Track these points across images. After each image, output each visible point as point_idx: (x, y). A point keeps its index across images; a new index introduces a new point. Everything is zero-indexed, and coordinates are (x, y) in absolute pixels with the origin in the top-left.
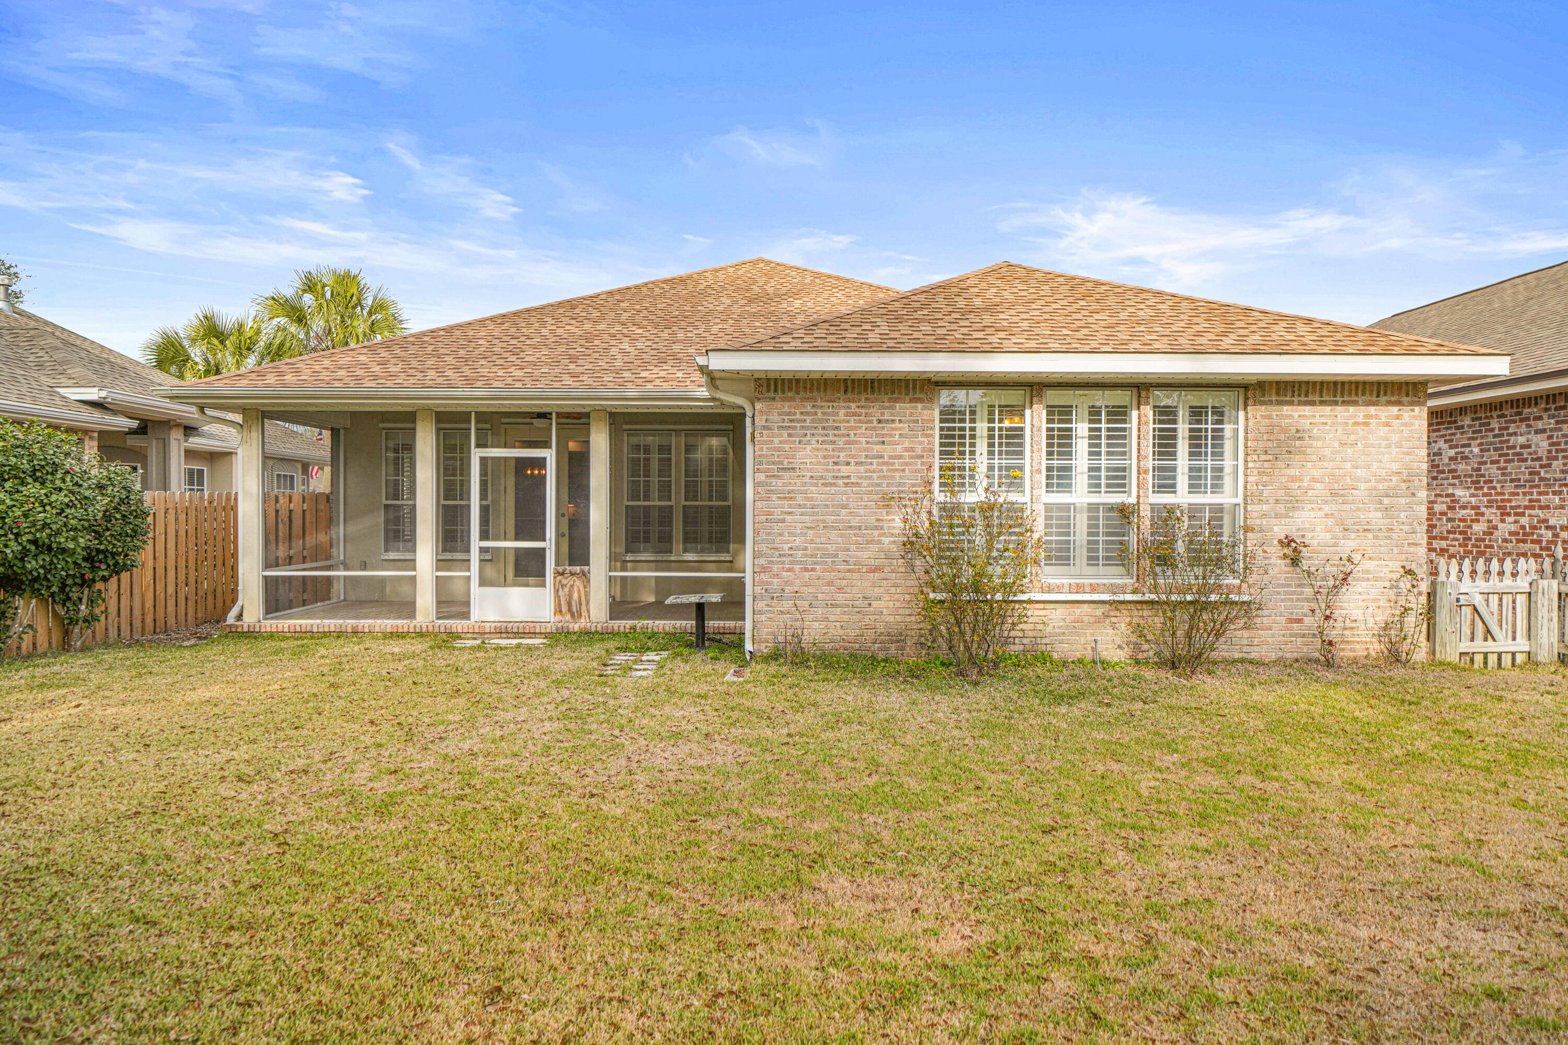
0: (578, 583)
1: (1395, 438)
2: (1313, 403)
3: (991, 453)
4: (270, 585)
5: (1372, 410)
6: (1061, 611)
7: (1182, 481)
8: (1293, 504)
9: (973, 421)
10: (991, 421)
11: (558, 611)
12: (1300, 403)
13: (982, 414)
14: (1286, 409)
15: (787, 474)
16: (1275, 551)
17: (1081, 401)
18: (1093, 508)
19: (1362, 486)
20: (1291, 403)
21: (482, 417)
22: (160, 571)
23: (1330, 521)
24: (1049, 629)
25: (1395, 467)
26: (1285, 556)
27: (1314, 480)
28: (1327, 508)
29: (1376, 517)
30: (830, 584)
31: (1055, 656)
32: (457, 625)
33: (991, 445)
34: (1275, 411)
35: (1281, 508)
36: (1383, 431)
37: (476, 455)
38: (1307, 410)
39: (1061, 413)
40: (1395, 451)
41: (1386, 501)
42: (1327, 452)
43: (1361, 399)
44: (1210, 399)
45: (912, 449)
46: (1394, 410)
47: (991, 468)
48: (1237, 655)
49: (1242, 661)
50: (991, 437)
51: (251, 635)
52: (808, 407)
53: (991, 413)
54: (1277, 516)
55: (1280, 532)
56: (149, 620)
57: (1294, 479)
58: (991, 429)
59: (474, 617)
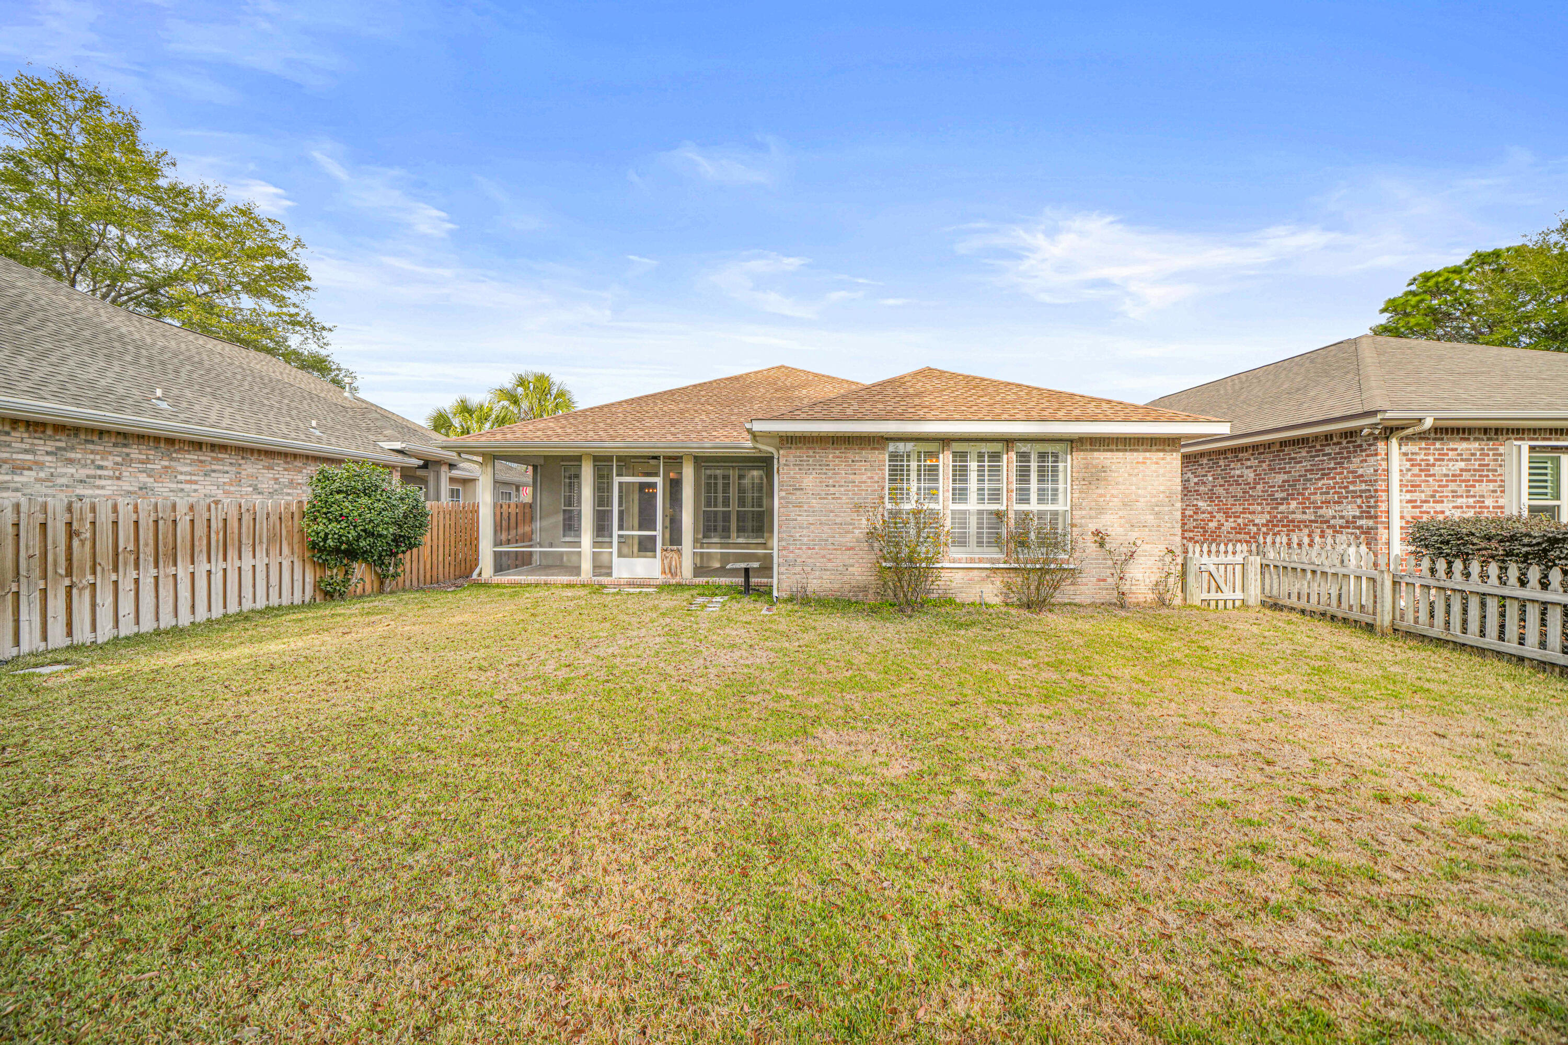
0: (675, 556)
1: (1161, 471)
2: (1112, 451)
3: (919, 480)
4: (497, 556)
5: (1148, 454)
6: (961, 573)
7: (1034, 497)
8: (1101, 511)
9: (908, 461)
10: (919, 461)
11: (664, 572)
12: (1104, 451)
13: (914, 457)
14: (1096, 454)
15: (798, 492)
16: (1089, 538)
17: (973, 449)
18: (980, 512)
19: (1142, 500)
20: (1099, 450)
21: (620, 459)
22: (435, 547)
23: (1123, 521)
24: (954, 585)
25: (1162, 488)
26: (1096, 542)
27: (1113, 496)
28: (1121, 513)
29: (1150, 519)
30: (824, 557)
31: (958, 601)
32: (605, 580)
33: (919, 475)
34: (1089, 455)
35: (1093, 513)
36: (1154, 467)
37: (616, 480)
38: (1109, 455)
39: (961, 456)
40: (1161, 479)
41: (1156, 509)
42: (1120, 479)
43: (1141, 448)
44: (1049, 448)
45: (872, 478)
46: (1161, 454)
47: (919, 489)
48: (1067, 601)
49: (1070, 604)
50: (919, 470)
51: (486, 585)
52: (811, 453)
53: (919, 456)
54: (1091, 518)
55: (1092, 527)
56: (428, 576)
57: (1101, 496)
58: (919, 466)
59: (615, 575)
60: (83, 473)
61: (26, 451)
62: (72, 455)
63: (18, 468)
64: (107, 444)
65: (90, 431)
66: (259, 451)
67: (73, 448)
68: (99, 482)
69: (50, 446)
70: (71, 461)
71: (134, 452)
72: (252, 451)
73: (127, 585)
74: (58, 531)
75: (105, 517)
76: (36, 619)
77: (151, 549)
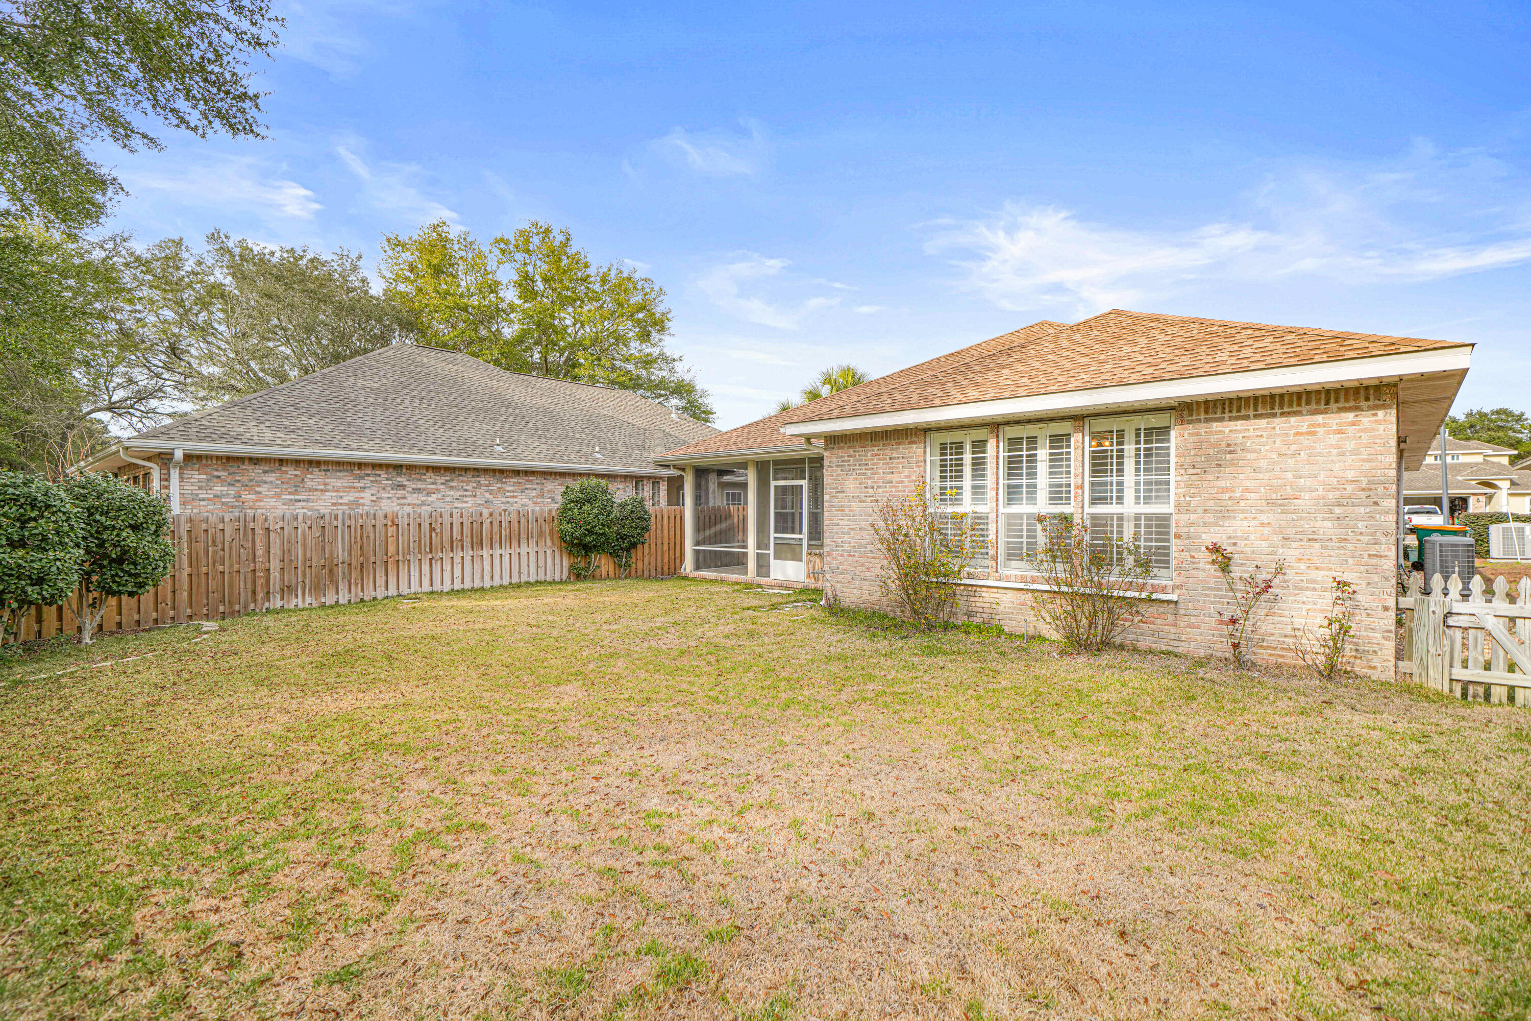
0: (818, 560)
1: (1350, 445)
2: (1247, 417)
4: (697, 553)
5: (1319, 418)
6: (1011, 595)
8: (1224, 514)
11: (809, 577)
12: (1231, 419)
14: (1216, 426)
15: (840, 495)
16: (1204, 557)
19: (1307, 496)
20: (1221, 419)
21: (776, 462)
22: (672, 544)
23: (1266, 531)
24: (1001, 608)
25: (1350, 475)
26: (1213, 562)
27: (1247, 490)
28: (1263, 518)
29: (1326, 527)
30: (863, 565)
31: (1006, 629)
32: (762, 580)
34: (1202, 428)
35: (1210, 518)
36: (1334, 439)
37: (773, 484)
38: (1239, 425)
40: (1349, 459)
41: (1338, 510)
42: (1262, 463)
43: (1305, 408)
44: (1154, 421)
45: (909, 477)
46: (1350, 416)
48: (1164, 648)
49: (1169, 653)
51: (685, 578)
52: (851, 452)
54: (1205, 525)
55: (1208, 539)
56: (666, 568)
57: (1224, 490)
59: (772, 576)
60: (458, 494)
61: (433, 483)
62: (452, 484)
63: (429, 493)
64: (469, 476)
65: (461, 469)
66: (556, 474)
67: (452, 480)
68: (465, 499)
69: (443, 479)
70: (452, 487)
71: (483, 480)
72: (551, 473)
73: (457, 560)
74: (426, 528)
75: (447, 520)
76: (417, 575)
77: (469, 539)
